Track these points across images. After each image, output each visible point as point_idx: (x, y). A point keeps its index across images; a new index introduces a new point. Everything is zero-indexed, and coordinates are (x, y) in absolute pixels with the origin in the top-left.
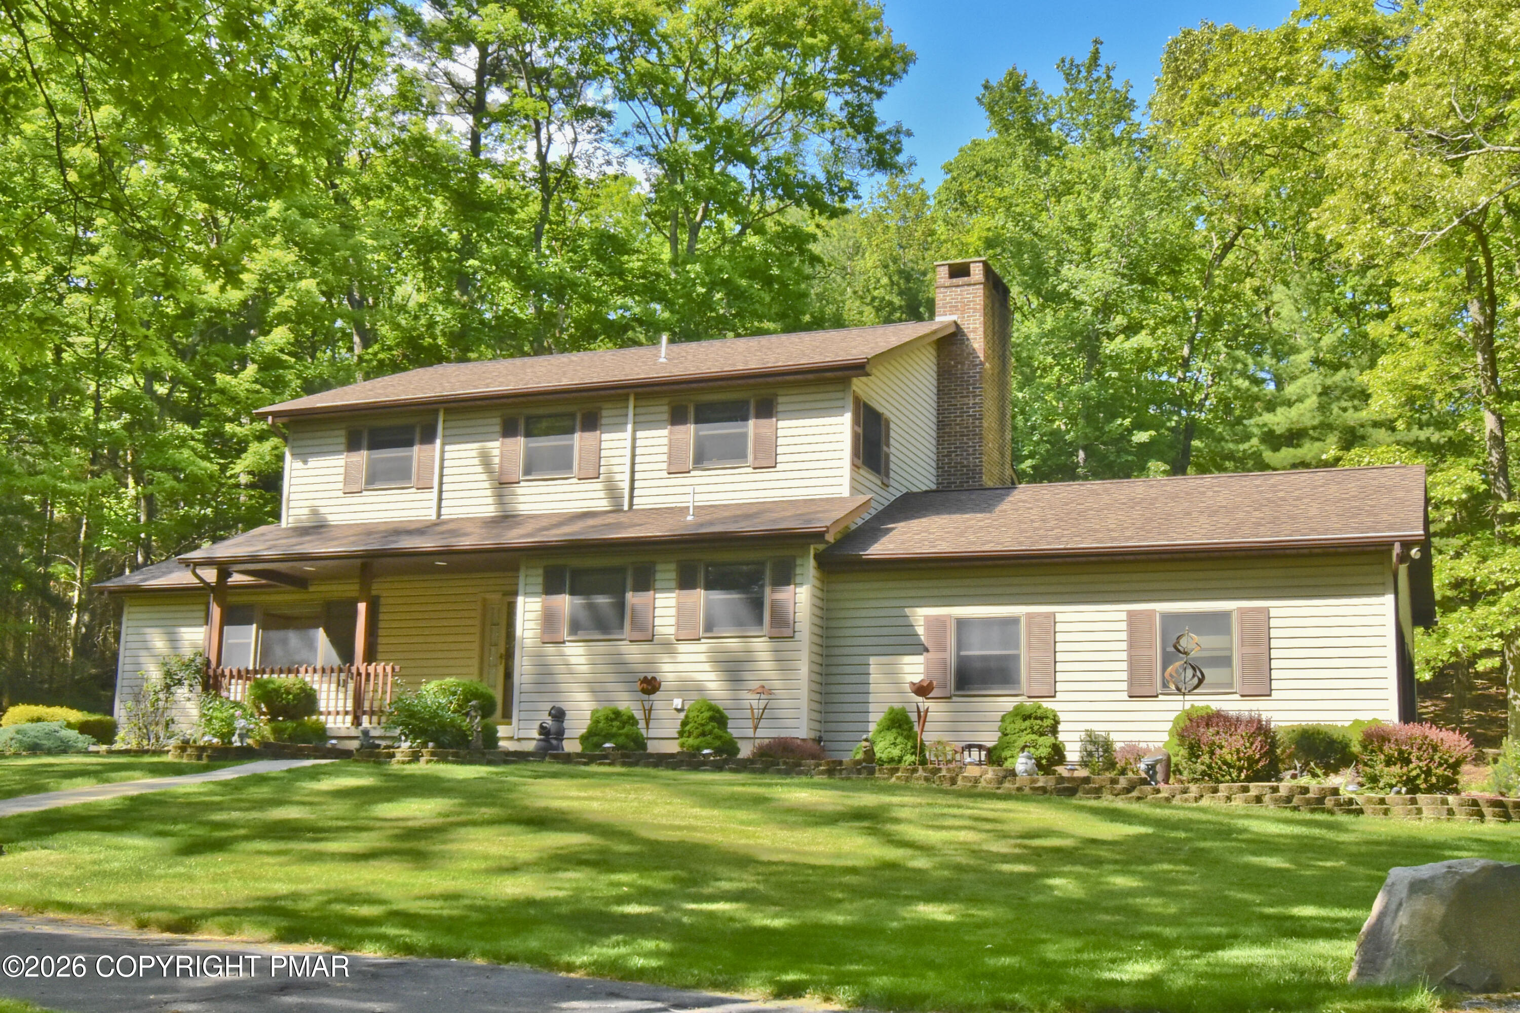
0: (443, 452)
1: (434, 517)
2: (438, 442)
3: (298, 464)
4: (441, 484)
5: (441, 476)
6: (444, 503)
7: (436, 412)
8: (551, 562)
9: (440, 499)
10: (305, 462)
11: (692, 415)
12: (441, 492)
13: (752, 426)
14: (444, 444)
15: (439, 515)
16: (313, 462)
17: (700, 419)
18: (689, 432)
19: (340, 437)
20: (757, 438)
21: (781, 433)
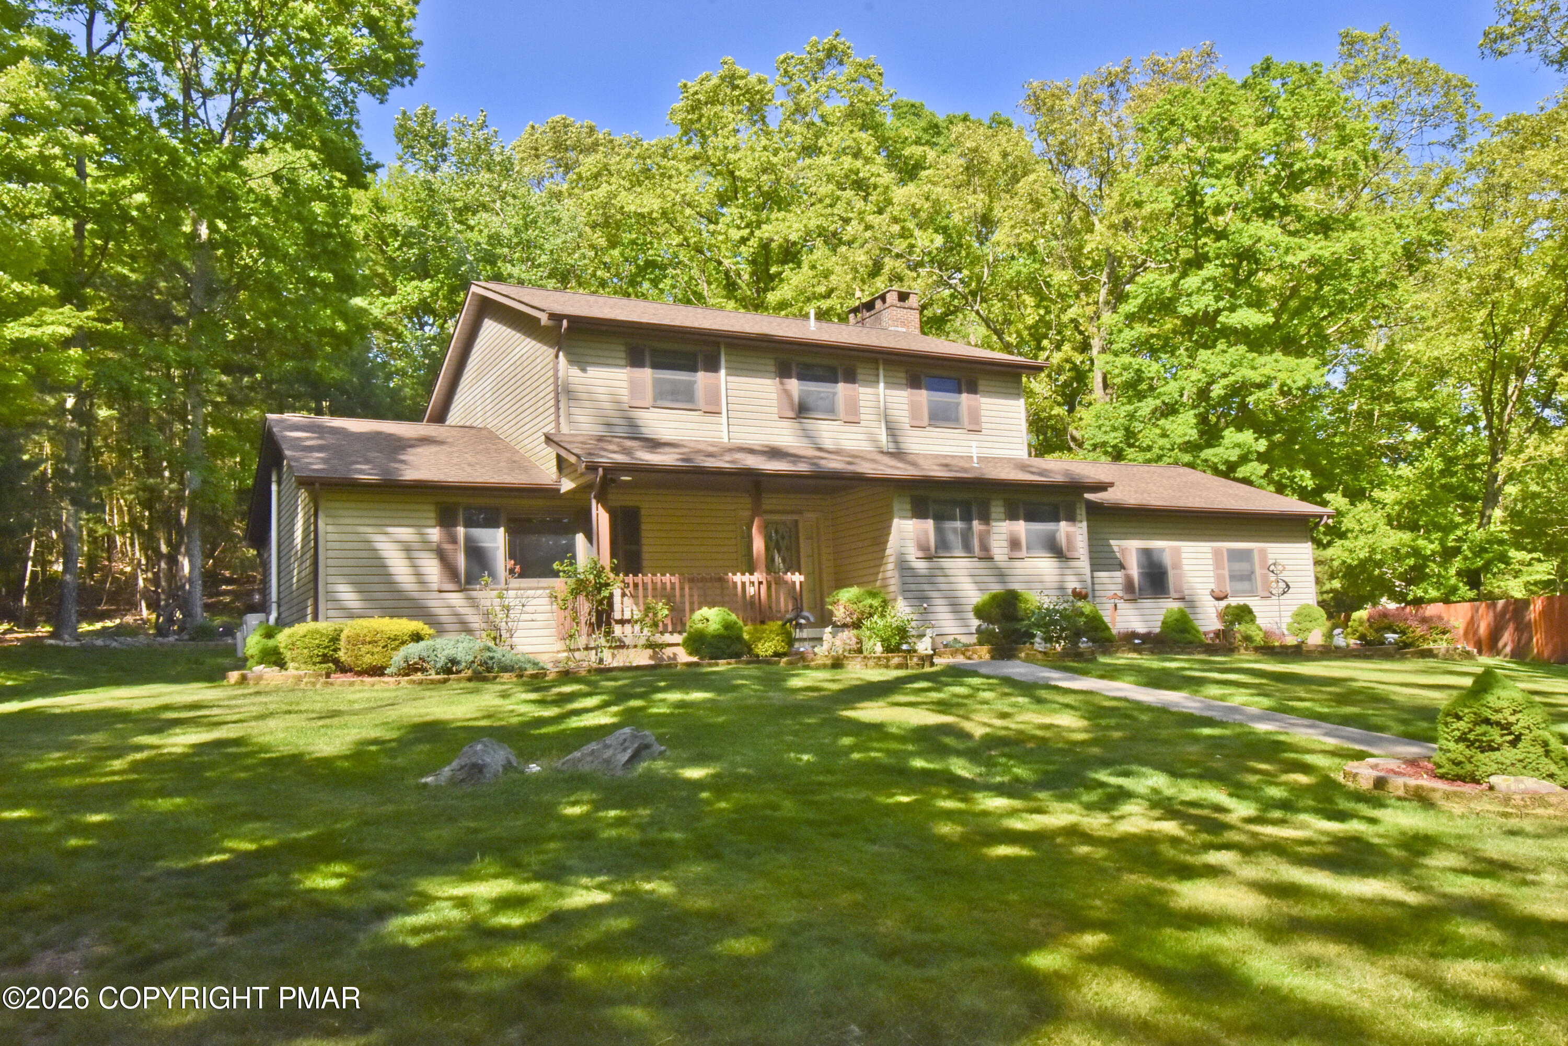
0: (726, 382)
2: (723, 372)
3: (579, 372)
4: (728, 410)
5: (726, 403)
6: (731, 428)
7: (717, 345)
9: (729, 425)
12: (728, 418)
13: (965, 399)
14: (729, 375)
15: (729, 439)
16: (592, 372)
18: (923, 396)
19: (619, 352)
20: (969, 407)
21: (983, 406)
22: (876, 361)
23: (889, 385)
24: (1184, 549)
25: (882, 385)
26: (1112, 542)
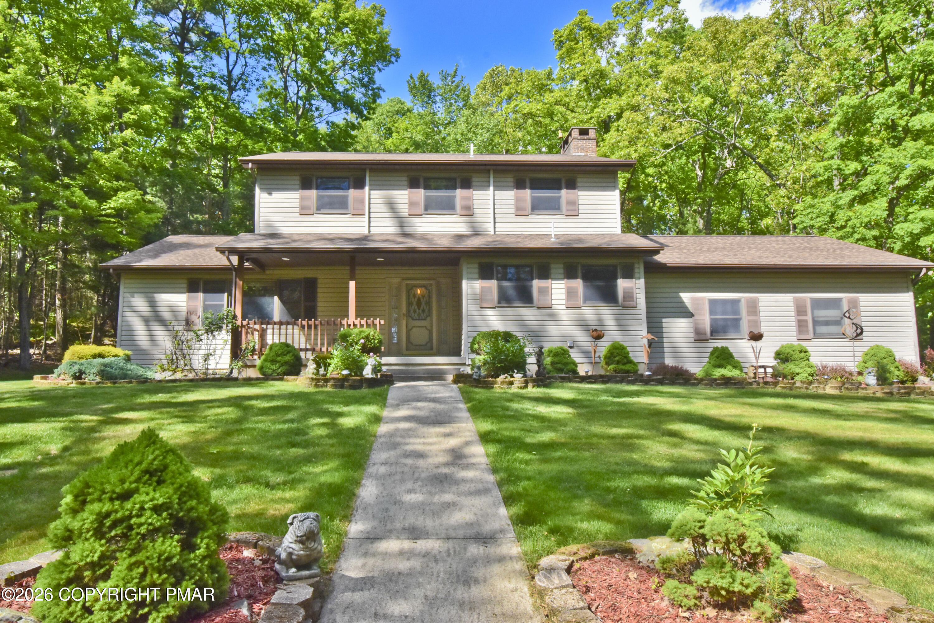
0: (370, 194)
1: (366, 232)
2: (367, 188)
3: (265, 195)
4: (369, 213)
5: (369, 208)
6: (372, 224)
7: (364, 170)
8: (484, 260)
9: (369, 222)
10: (270, 194)
11: (528, 184)
12: (369, 218)
13: (564, 193)
14: (370, 190)
15: (369, 231)
16: (276, 194)
17: (533, 187)
18: (527, 194)
19: (296, 180)
20: (568, 199)
21: (580, 198)
22: (488, 171)
23: (497, 187)
24: (761, 300)
25: (492, 188)
26: (682, 295)
